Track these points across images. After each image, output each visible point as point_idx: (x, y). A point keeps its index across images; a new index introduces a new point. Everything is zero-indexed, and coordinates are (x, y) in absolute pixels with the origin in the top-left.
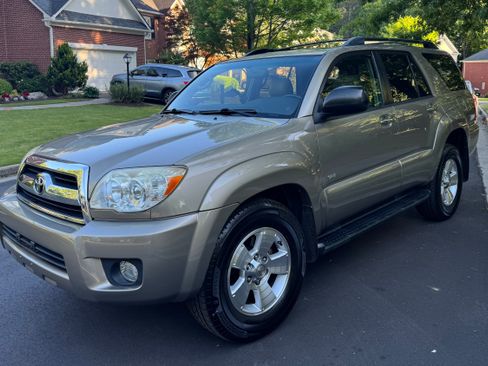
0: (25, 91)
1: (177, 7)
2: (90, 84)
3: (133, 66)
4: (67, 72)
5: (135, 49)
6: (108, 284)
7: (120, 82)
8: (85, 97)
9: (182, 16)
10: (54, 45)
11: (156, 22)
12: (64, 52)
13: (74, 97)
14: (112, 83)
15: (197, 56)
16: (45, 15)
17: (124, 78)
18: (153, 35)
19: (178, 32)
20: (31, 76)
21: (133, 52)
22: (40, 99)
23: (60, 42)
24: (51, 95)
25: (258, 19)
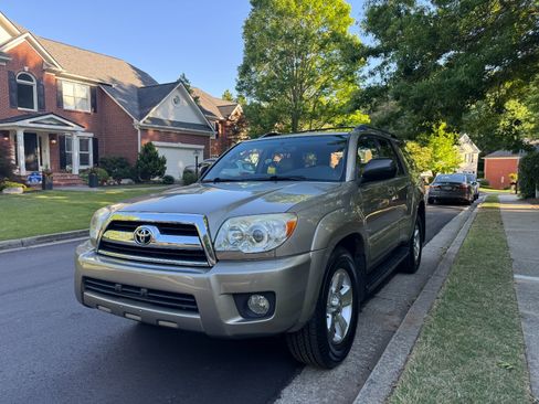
0: (118, 178)
1: (236, 114)
2: (167, 173)
3: (201, 160)
4: (151, 164)
5: (203, 147)
6: (240, 318)
7: (190, 172)
8: (164, 183)
9: (240, 122)
10: (141, 143)
11: (220, 126)
12: (148, 148)
13: (155, 183)
14: (185, 172)
15: (252, 153)
16: (135, 120)
17: (194, 169)
18: (217, 136)
19: (236, 132)
20: (123, 167)
21: (200, 149)
22: (130, 184)
23: (146, 141)
24: (138, 182)
25: (300, 122)
